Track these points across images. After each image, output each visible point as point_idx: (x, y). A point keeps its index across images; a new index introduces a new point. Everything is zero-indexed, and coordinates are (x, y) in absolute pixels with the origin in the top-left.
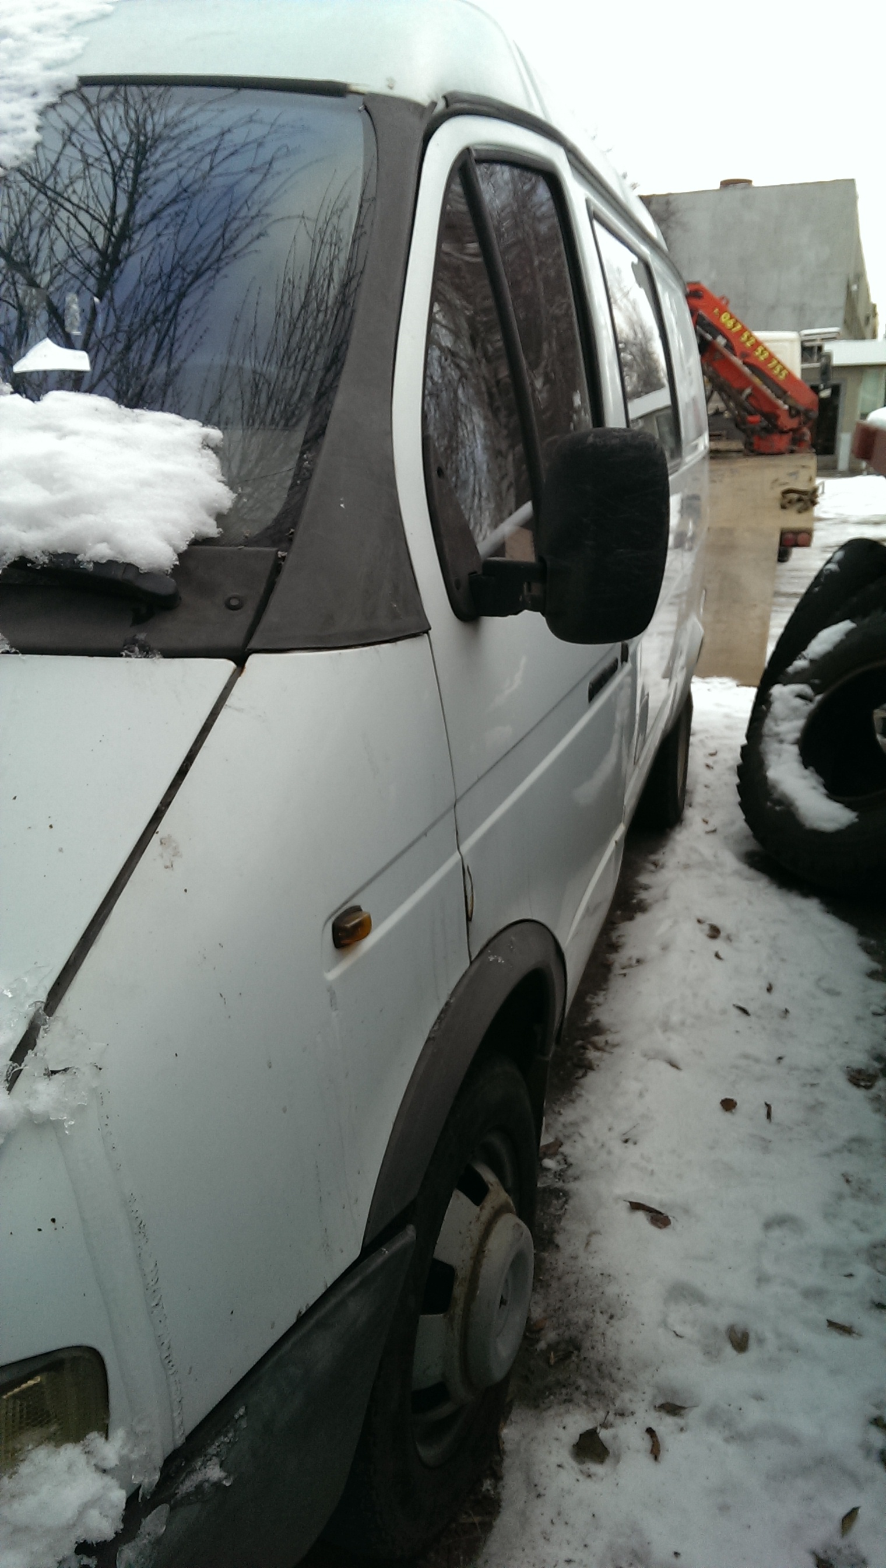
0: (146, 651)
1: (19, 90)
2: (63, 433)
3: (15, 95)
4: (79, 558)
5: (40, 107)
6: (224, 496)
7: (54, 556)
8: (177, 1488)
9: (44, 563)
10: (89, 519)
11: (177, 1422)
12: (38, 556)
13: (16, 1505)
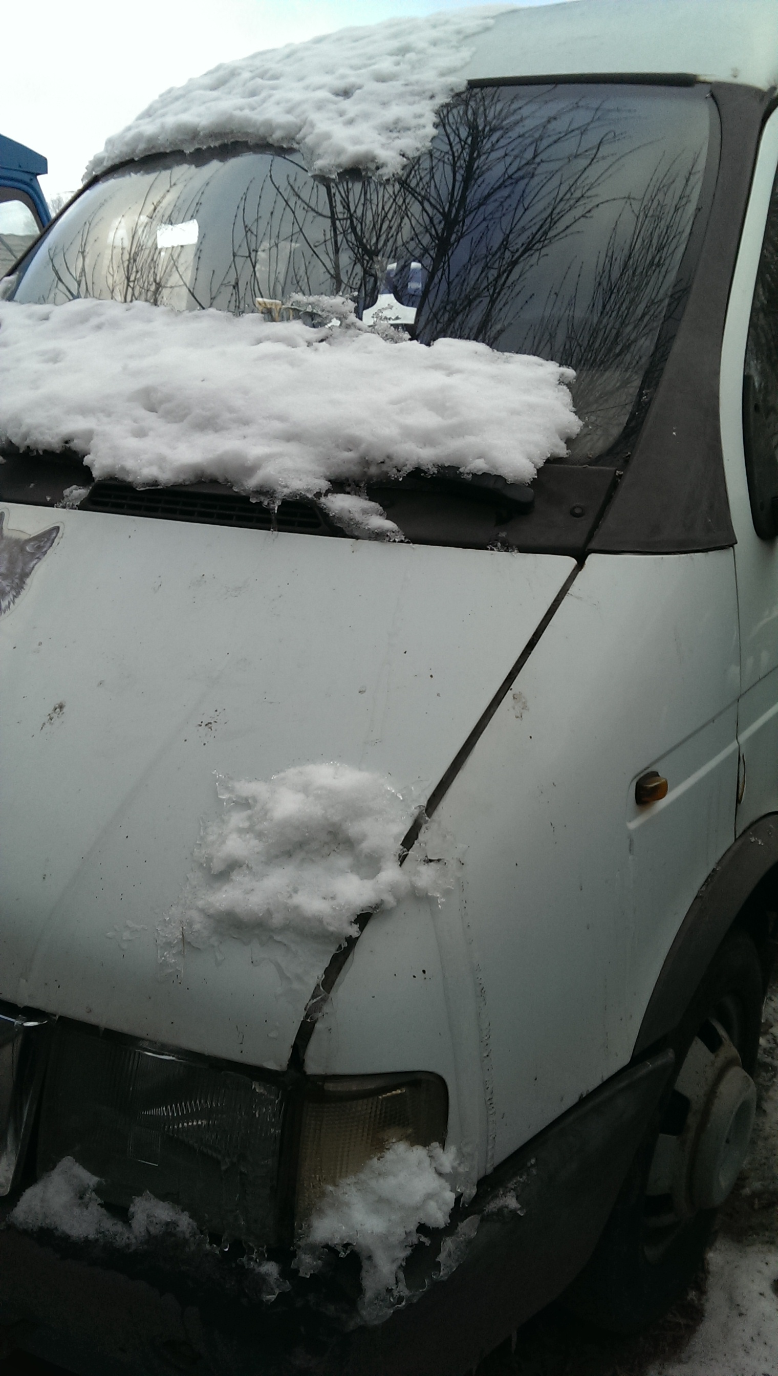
0: (507, 547)
1: (420, 94)
2: (450, 372)
3: (417, 98)
4: (461, 470)
5: (436, 108)
6: (572, 422)
7: (441, 468)
8: (485, 1206)
9: (434, 473)
10: (470, 439)
11: (490, 1154)
12: (430, 468)
13: (381, 1181)
